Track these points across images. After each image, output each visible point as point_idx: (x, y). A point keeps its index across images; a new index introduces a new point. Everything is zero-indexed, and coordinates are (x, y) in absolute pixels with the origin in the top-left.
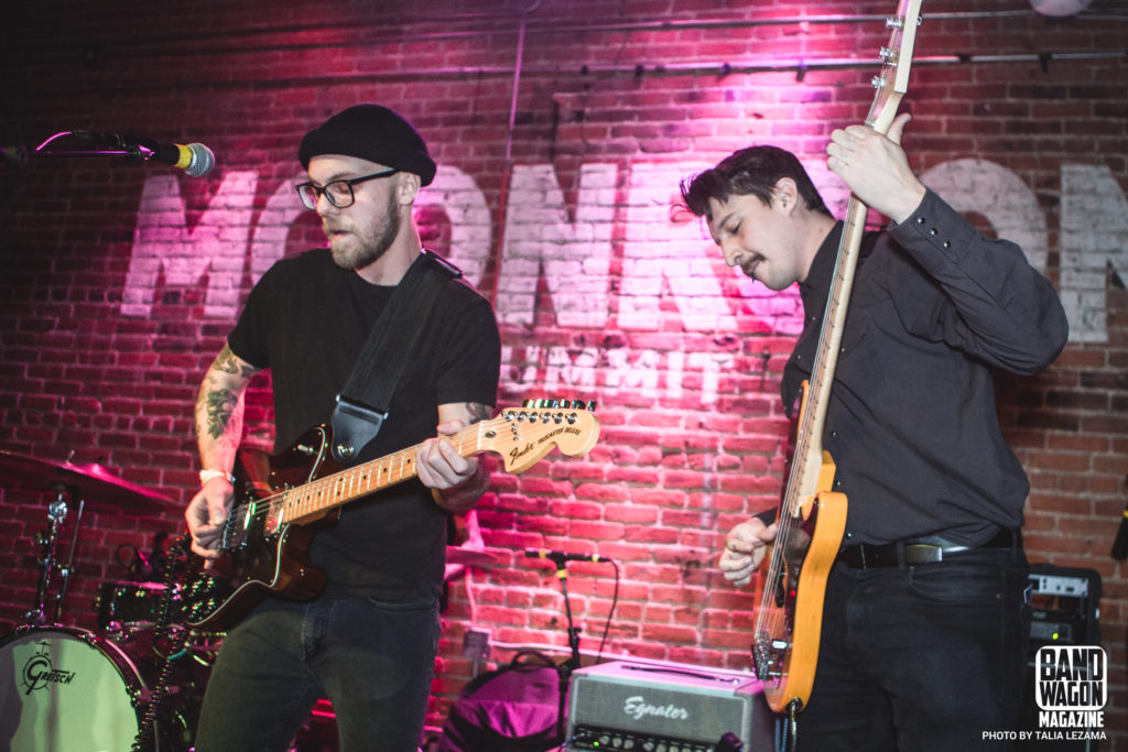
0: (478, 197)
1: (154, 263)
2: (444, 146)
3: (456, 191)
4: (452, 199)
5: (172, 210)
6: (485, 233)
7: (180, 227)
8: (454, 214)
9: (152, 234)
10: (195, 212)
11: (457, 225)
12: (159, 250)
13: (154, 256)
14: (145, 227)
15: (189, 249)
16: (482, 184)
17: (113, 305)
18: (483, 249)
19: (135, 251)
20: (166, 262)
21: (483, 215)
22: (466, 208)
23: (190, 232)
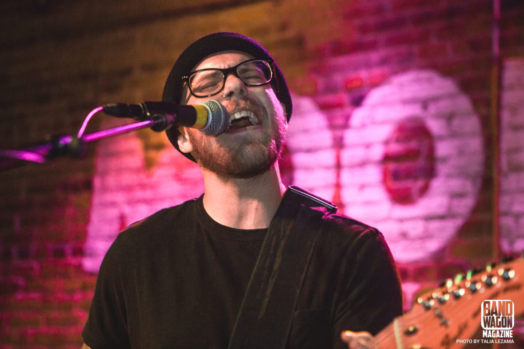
0: (464, 103)
1: (113, 213)
2: (416, 49)
3: (435, 99)
4: (433, 109)
5: (131, 152)
6: (475, 144)
7: (138, 171)
8: (435, 126)
9: (111, 181)
10: (153, 154)
11: (441, 138)
12: (120, 197)
13: (113, 204)
14: (105, 174)
15: (148, 194)
16: (465, 86)
17: (74, 261)
18: (475, 164)
19: (97, 199)
20: (127, 210)
21: (472, 124)
22: (449, 118)
23: (149, 176)
